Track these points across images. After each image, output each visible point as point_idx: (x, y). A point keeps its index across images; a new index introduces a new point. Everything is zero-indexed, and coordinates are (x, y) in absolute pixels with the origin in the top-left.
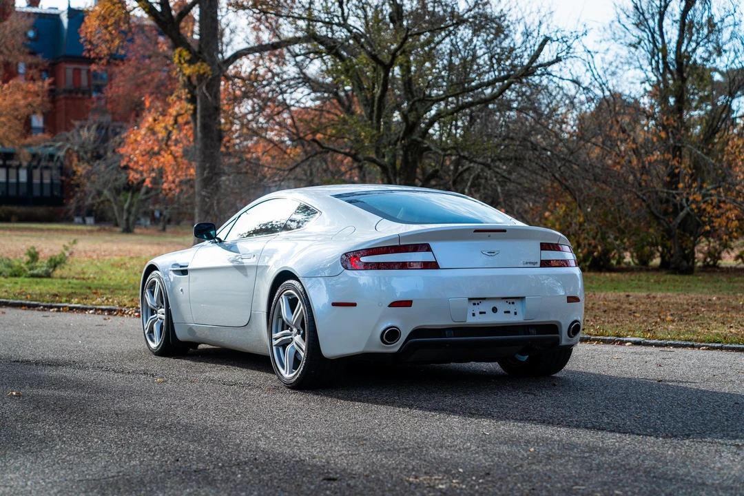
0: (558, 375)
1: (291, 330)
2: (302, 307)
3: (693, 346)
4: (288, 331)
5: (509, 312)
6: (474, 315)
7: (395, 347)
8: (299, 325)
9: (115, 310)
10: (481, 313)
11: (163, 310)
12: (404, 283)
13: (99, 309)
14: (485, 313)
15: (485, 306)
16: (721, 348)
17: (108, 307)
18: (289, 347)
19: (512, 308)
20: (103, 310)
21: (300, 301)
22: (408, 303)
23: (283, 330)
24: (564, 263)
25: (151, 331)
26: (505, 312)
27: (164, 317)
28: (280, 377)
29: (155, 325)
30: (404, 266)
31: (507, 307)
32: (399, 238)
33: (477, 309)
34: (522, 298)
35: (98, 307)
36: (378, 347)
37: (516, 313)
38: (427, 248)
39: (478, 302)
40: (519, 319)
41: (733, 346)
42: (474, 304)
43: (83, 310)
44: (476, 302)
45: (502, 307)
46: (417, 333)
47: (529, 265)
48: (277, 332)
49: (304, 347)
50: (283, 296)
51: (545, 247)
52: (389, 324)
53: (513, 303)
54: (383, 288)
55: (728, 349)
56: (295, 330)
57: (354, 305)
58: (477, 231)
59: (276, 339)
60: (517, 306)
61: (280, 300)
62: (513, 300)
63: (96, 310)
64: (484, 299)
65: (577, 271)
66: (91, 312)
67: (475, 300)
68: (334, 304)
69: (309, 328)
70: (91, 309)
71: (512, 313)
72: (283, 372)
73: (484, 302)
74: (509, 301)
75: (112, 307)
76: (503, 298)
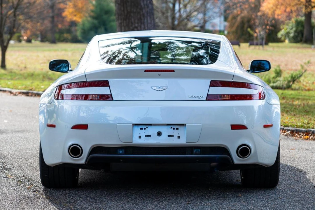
5: (172, 136)
6: (140, 137)
10: (146, 136)
14: (150, 136)
15: (151, 131)
19: (176, 133)
26: (169, 136)
30: (86, 97)
31: (171, 131)
32: (86, 75)
33: (143, 133)
34: (184, 125)
37: (179, 137)
38: (105, 84)
39: (145, 127)
40: (183, 141)
42: (141, 129)
44: (143, 127)
45: (167, 131)
47: (195, 99)
51: (213, 84)
53: (177, 129)
57: (55, 126)
60: (182, 131)
62: (177, 127)
64: (151, 125)
67: (143, 126)
68: (47, 125)
71: (176, 136)
73: (150, 128)
74: (173, 127)
76: (168, 125)
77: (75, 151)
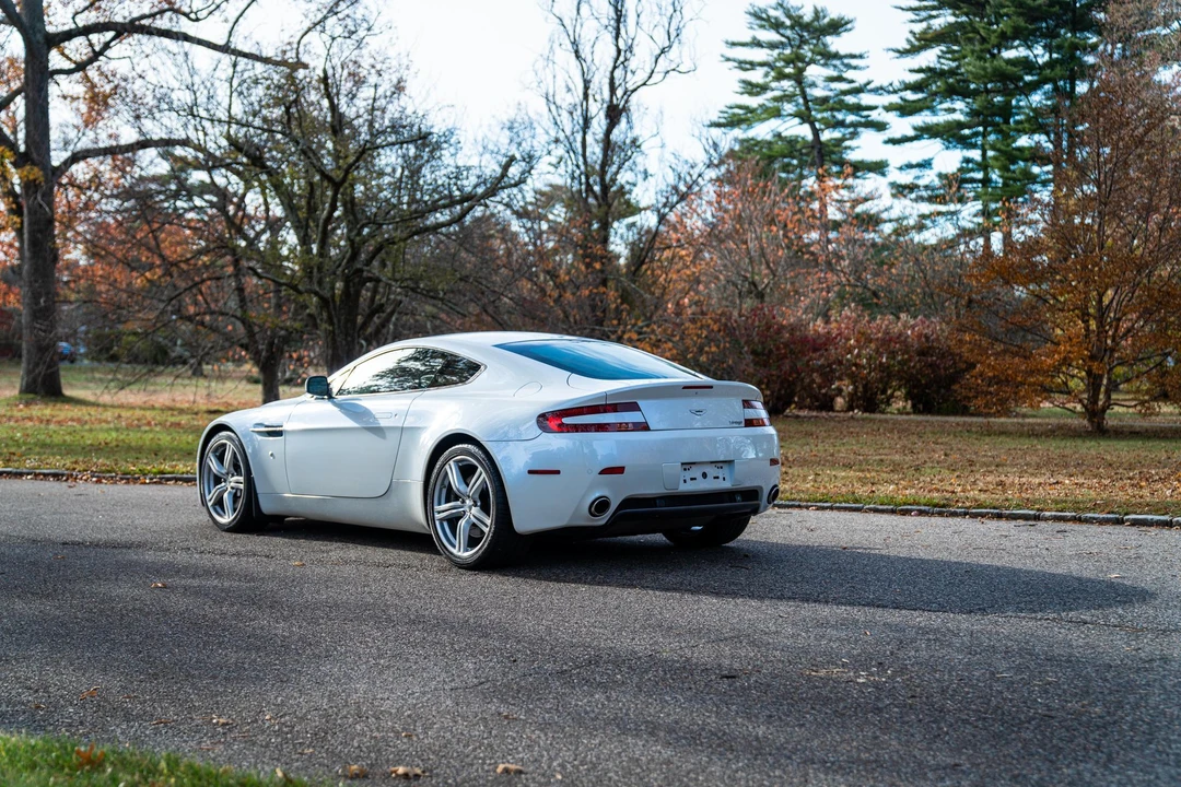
0: (731, 544)
1: (463, 502)
2: (484, 475)
3: (799, 507)
4: (459, 503)
5: (718, 478)
6: (685, 481)
7: (602, 520)
8: (477, 496)
9: (63, 475)
10: (692, 479)
11: (241, 479)
12: (606, 447)
13: (40, 474)
14: (695, 479)
15: (696, 472)
16: (831, 508)
17: (52, 471)
18: (462, 523)
19: (720, 473)
20: (45, 475)
21: (480, 469)
22: (619, 470)
23: (447, 501)
24: (759, 423)
25: (219, 502)
26: (715, 478)
27: (242, 486)
28: (450, 557)
29: (226, 495)
30: (601, 428)
31: (716, 472)
32: (606, 396)
33: (688, 475)
34: (730, 462)
35: (38, 471)
36: (585, 520)
37: (724, 479)
38: (634, 407)
39: (689, 467)
40: (726, 485)
41: (844, 505)
42: (686, 470)
43: (19, 475)
44: (687, 467)
45: (712, 471)
46: (628, 502)
47: (735, 425)
48: (439, 504)
49: (488, 522)
50: (451, 462)
51: (745, 404)
52: (597, 495)
53: (722, 468)
54: (586, 451)
55: (839, 509)
56: (469, 502)
57: (558, 472)
58: (685, 388)
59: (439, 512)
60: (726, 471)
61: (447, 467)
62: (721, 465)
63: (36, 475)
64: (694, 463)
65: (771, 430)
66: (29, 477)
67: (687, 465)
68: (530, 472)
69: (496, 498)
70: (28, 474)
71: (721, 478)
72: (455, 551)
73: (694, 468)
74: (717, 465)
75: (57, 471)
76: (712, 462)
77: (601, 506)
